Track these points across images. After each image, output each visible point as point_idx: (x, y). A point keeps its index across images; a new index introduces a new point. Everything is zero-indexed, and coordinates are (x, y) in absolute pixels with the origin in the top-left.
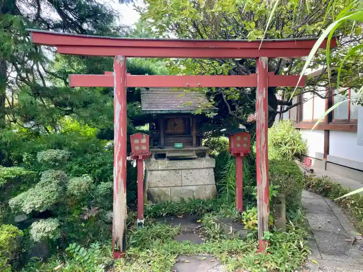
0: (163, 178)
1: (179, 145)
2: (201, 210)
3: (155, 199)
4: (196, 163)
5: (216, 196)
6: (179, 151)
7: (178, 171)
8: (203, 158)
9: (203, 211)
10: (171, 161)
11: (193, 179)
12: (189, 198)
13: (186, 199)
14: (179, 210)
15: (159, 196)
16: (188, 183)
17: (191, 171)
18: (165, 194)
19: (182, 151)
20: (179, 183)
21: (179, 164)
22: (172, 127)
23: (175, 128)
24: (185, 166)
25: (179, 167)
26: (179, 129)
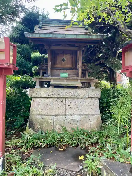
0: (46, 106)
1: (64, 74)
2: (85, 143)
3: (36, 127)
4: (81, 92)
5: (101, 127)
6: (64, 79)
7: (62, 99)
8: (88, 89)
9: (87, 144)
10: (55, 89)
11: (76, 109)
12: (72, 129)
13: (69, 129)
14: (60, 141)
15: (41, 125)
16: (72, 112)
17: (75, 100)
18: (48, 123)
19: (67, 80)
20: (62, 112)
21: (63, 92)
22: (61, 62)
23: (64, 63)
24: (69, 94)
25: (63, 95)
26: (68, 65)
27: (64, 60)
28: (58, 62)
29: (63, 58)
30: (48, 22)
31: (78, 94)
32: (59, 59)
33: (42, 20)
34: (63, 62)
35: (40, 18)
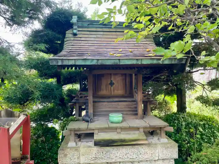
1: (116, 117)
4: (146, 152)
10: (103, 149)
19: (122, 129)
21: (116, 153)
22: (107, 87)
23: (112, 88)
24: (126, 157)
25: (117, 158)
26: (118, 90)
27: (112, 84)
28: (103, 87)
29: (111, 81)
30: (86, 24)
31: (142, 155)
32: (105, 82)
33: (77, 21)
34: (111, 86)
35: (74, 20)
